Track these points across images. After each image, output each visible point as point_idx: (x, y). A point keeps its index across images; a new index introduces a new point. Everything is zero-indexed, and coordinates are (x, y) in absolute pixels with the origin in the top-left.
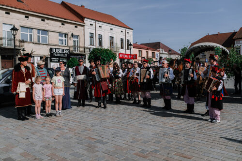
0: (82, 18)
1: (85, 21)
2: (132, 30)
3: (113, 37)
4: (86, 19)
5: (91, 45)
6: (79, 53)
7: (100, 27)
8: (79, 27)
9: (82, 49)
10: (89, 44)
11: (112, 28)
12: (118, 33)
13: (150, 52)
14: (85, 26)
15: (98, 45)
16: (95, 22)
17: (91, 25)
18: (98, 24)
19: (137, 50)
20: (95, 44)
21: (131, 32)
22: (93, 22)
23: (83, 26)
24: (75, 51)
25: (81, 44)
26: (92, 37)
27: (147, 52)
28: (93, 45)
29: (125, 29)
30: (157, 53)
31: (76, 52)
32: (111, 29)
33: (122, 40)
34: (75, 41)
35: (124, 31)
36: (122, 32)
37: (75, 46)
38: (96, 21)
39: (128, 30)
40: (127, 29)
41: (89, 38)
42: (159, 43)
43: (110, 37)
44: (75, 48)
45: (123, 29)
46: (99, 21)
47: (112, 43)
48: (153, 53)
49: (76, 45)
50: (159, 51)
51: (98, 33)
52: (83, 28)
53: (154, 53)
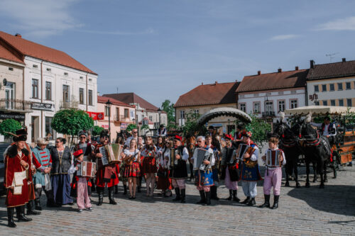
0: (21, 56)
1: (25, 61)
2: (96, 76)
3: (68, 86)
4: (26, 58)
5: (34, 97)
6: (14, 110)
7: (48, 70)
8: (15, 69)
9: (18, 105)
10: (31, 96)
11: (66, 72)
12: (76, 81)
13: (122, 109)
14: (25, 69)
15: (44, 97)
16: (40, 62)
17: (34, 66)
18: (46, 65)
19: (104, 105)
20: (40, 97)
21: (94, 78)
22: (38, 63)
23: (23, 68)
24: (8, 107)
25: (18, 97)
26: (35, 85)
27: (118, 109)
28: (37, 98)
29: (86, 74)
30: (131, 109)
31: (10, 109)
32: (66, 74)
33: (81, 91)
34: (7, 92)
35: (84, 77)
36: (81, 78)
37: (8, 99)
38: (43, 60)
39: (90, 76)
40: (89, 74)
41: (32, 87)
42: (132, 94)
43: (64, 85)
44: (8, 103)
45: (83, 75)
46: (47, 61)
47: (66, 95)
48: (125, 109)
49: (10, 97)
50: (133, 107)
51: (45, 79)
52: (21, 71)
53: (128, 110)
